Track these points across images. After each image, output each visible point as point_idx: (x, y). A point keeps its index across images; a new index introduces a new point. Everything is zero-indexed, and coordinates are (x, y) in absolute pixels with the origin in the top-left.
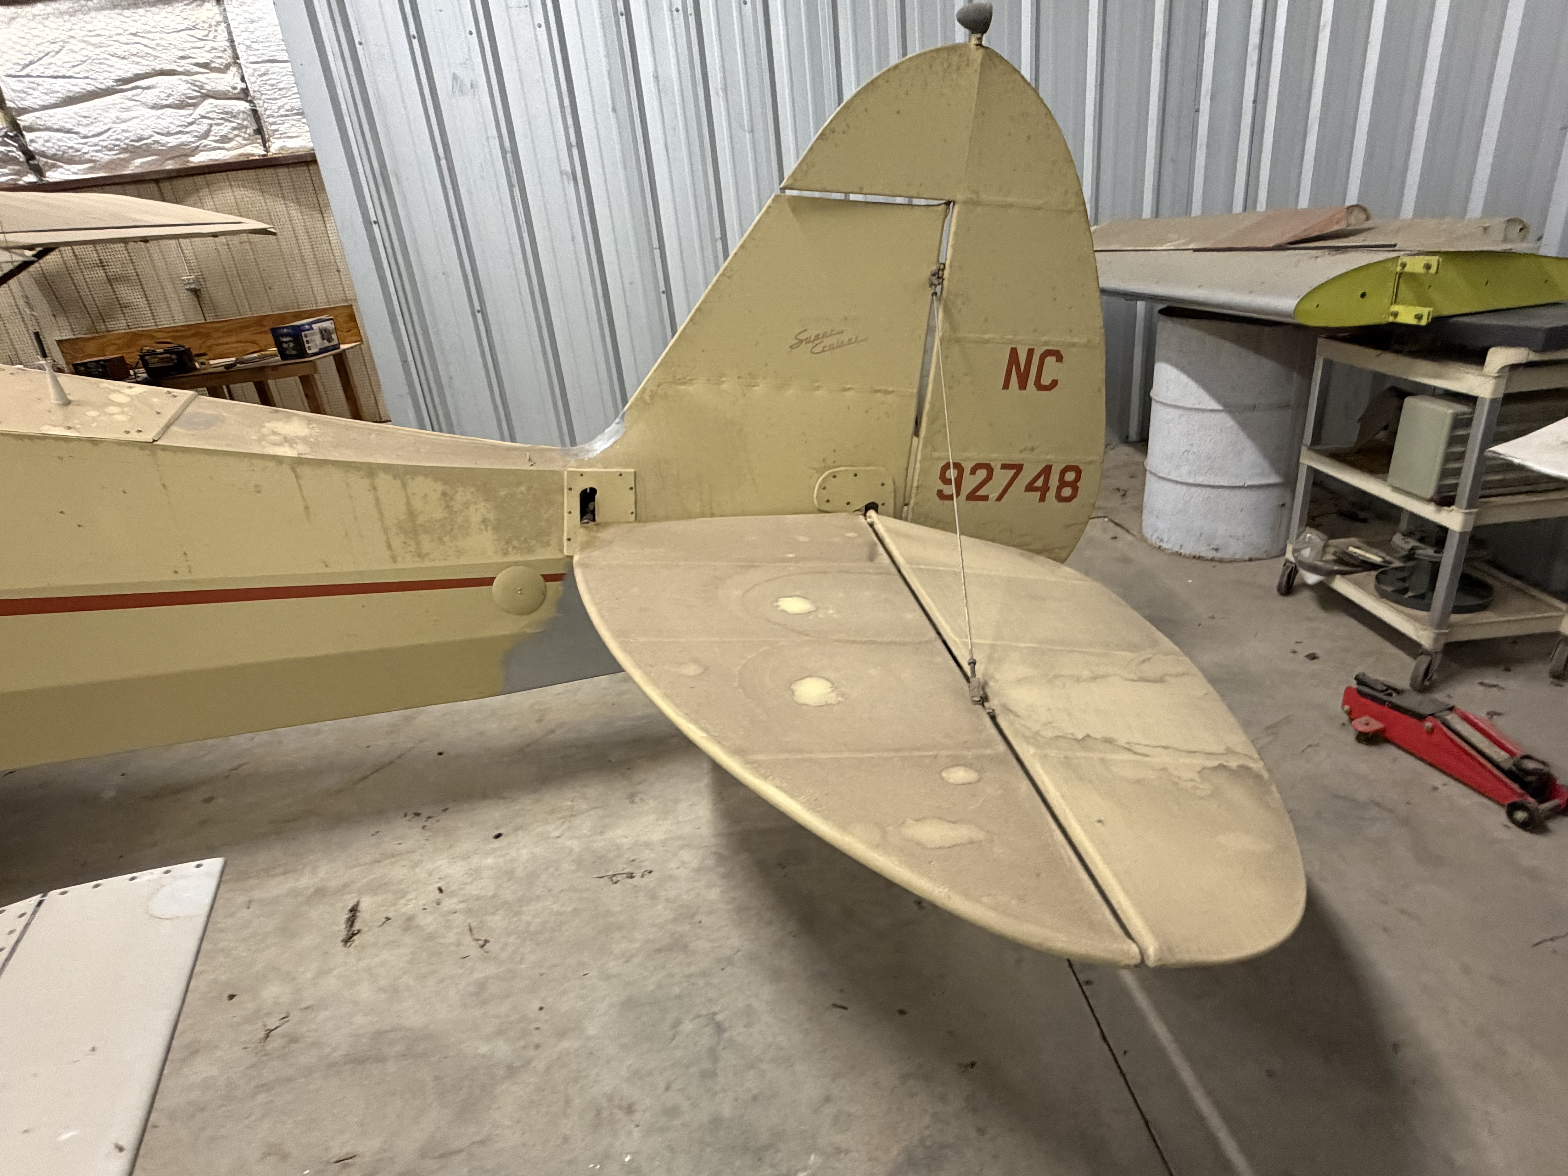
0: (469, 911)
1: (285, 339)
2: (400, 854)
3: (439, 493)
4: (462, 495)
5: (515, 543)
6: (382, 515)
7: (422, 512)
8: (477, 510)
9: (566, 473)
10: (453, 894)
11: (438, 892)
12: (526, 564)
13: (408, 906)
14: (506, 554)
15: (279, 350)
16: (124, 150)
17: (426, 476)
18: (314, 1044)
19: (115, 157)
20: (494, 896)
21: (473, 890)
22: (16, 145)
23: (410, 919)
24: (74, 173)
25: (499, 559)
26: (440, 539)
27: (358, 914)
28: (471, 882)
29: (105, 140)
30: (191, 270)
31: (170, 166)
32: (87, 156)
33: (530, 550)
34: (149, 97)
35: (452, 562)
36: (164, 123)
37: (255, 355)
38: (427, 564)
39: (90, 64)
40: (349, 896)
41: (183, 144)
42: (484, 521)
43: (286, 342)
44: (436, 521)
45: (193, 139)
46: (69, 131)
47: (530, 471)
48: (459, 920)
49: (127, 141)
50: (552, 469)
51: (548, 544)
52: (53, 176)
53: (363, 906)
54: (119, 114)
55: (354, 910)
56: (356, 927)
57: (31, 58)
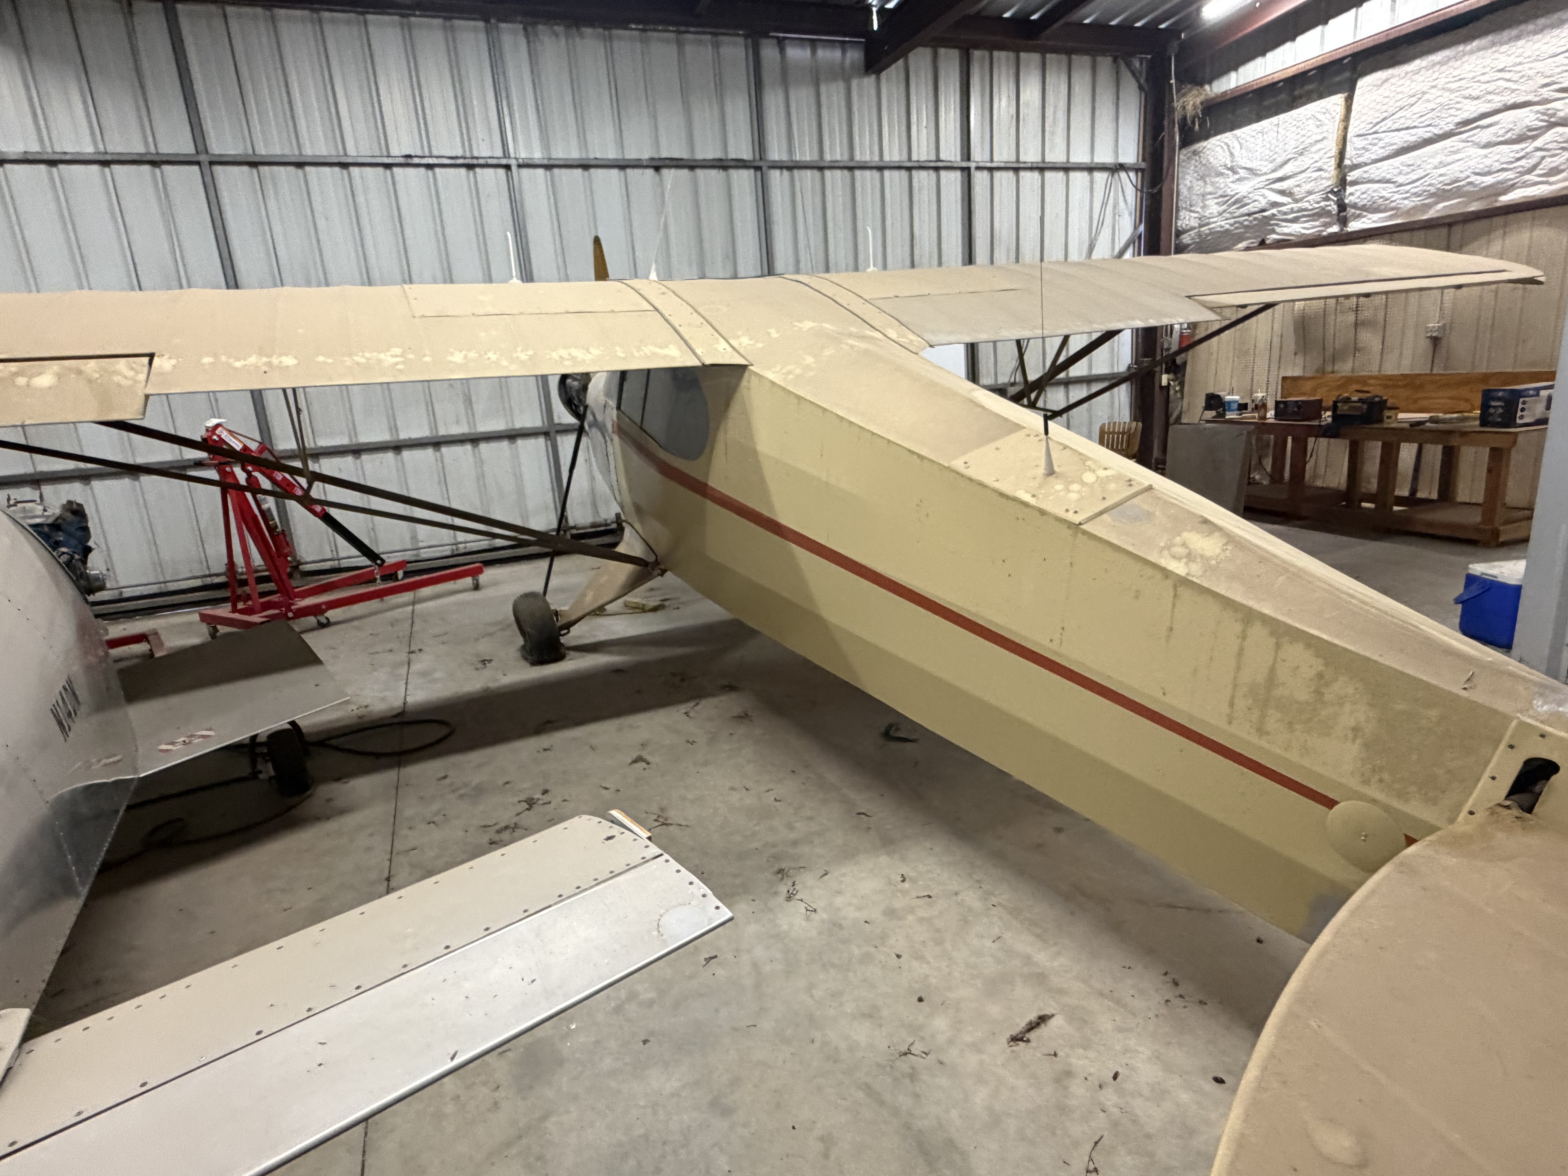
0: (1115, 1124)
1: (1493, 404)
2: (1125, 1006)
3: (1313, 672)
4: (1342, 686)
5: (1386, 776)
6: (1238, 668)
7: (1283, 684)
8: (1352, 712)
9: (1514, 723)
10: (1121, 1092)
11: (1112, 1075)
12: (1387, 808)
13: (1080, 1061)
14: (1366, 782)
15: (1481, 414)
16: (1432, 195)
17: (1308, 646)
18: (917, 1096)
19: (1418, 203)
20: (1149, 1136)
21: (1139, 1106)
22: (1335, 199)
23: (1069, 1074)
24: (1374, 222)
25: (1354, 783)
26: (1290, 724)
27: (1043, 1025)
28: (1147, 1099)
29: (1418, 187)
30: (1442, 316)
31: (1474, 207)
32: (1393, 205)
33: (1402, 795)
34: (1485, 136)
35: (1293, 756)
36: (1488, 162)
37: (1455, 415)
38: (1263, 743)
39: (1440, 111)
40: (1054, 1004)
41: (1499, 183)
42: (1356, 730)
43: (1494, 407)
44: (1296, 702)
45: (1512, 176)
46: (1388, 181)
47: (1458, 696)
48: (1100, 1122)
49: (1439, 186)
50: (1495, 706)
51: (1435, 802)
52: (1354, 226)
53: (1053, 1023)
54: (1444, 158)
55: (1043, 1019)
56: (1032, 1035)
57: (1385, 115)
